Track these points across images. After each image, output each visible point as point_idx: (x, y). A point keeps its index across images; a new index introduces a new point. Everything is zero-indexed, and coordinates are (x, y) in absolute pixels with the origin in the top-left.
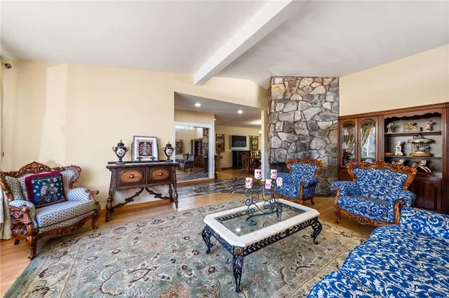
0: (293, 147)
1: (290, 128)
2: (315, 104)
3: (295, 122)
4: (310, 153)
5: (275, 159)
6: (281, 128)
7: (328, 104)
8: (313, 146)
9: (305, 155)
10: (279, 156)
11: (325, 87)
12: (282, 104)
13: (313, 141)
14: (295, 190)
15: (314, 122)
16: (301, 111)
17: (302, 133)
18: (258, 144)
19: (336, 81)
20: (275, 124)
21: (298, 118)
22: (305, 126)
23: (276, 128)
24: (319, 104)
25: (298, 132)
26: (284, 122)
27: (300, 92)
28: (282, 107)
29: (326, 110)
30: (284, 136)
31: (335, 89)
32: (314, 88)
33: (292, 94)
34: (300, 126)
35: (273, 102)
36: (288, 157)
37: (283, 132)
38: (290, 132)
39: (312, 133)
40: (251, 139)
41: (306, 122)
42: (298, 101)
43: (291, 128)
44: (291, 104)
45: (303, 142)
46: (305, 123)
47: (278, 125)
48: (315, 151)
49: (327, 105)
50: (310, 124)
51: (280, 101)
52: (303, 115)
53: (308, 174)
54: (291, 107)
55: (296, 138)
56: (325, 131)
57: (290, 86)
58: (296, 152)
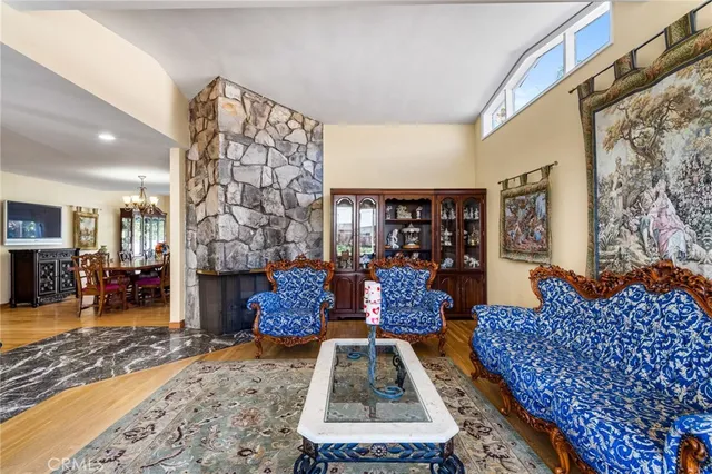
0: (259, 238)
1: (254, 198)
2: (293, 159)
3: (262, 188)
4: (286, 250)
5: (225, 263)
6: (238, 198)
7: (310, 163)
8: (290, 237)
9: (277, 252)
10: (234, 258)
11: (307, 132)
12: (241, 146)
13: (291, 227)
14: (312, 320)
15: (292, 192)
16: (273, 169)
17: (274, 212)
18: (96, 230)
19: (318, 128)
20: (225, 187)
21: (267, 181)
22: (278, 198)
23: (229, 196)
24: (297, 162)
25: (268, 209)
26: (244, 184)
27: (271, 129)
28: (240, 152)
29: (307, 173)
30: (243, 214)
31: (318, 141)
32: (291, 131)
33: (258, 131)
34: (271, 196)
35: (221, 136)
36: (250, 259)
37: (241, 205)
38: (254, 207)
39: (289, 212)
40: (76, 217)
41: (280, 190)
42: (267, 147)
43: (255, 200)
44: (255, 150)
45: (276, 228)
46: (278, 192)
47: (232, 188)
48: (292, 245)
49: (308, 166)
50: (287, 195)
51: (236, 138)
52: (275, 177)
53: (309, 287)
54: (255, 156)
55: (264, 221)
56: (306, 209)
57: (255, 112)
58: (265, 247)
